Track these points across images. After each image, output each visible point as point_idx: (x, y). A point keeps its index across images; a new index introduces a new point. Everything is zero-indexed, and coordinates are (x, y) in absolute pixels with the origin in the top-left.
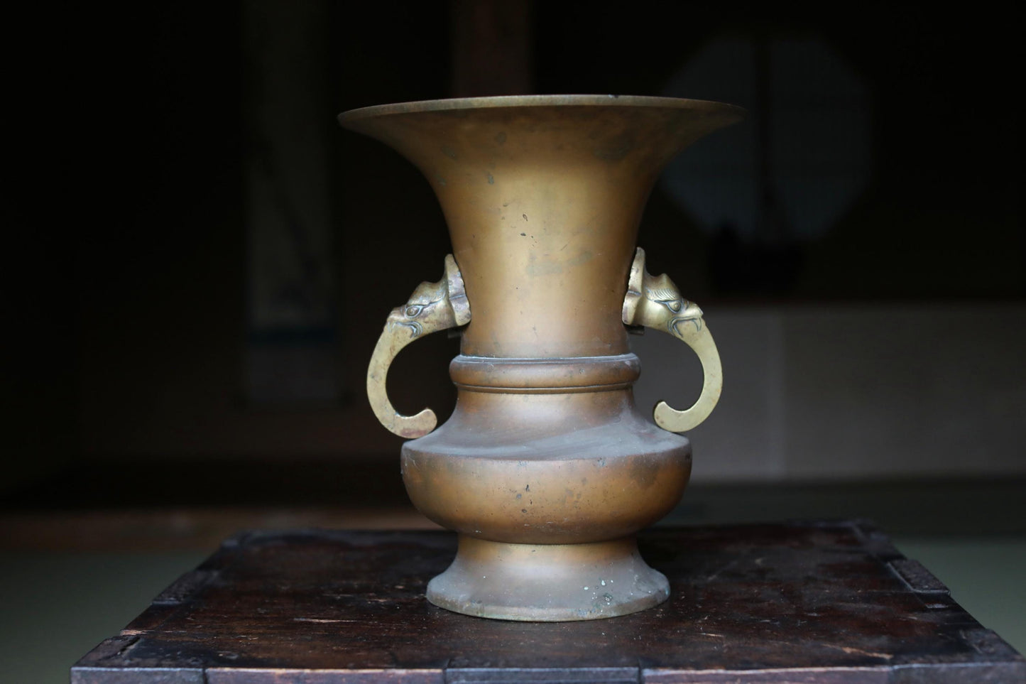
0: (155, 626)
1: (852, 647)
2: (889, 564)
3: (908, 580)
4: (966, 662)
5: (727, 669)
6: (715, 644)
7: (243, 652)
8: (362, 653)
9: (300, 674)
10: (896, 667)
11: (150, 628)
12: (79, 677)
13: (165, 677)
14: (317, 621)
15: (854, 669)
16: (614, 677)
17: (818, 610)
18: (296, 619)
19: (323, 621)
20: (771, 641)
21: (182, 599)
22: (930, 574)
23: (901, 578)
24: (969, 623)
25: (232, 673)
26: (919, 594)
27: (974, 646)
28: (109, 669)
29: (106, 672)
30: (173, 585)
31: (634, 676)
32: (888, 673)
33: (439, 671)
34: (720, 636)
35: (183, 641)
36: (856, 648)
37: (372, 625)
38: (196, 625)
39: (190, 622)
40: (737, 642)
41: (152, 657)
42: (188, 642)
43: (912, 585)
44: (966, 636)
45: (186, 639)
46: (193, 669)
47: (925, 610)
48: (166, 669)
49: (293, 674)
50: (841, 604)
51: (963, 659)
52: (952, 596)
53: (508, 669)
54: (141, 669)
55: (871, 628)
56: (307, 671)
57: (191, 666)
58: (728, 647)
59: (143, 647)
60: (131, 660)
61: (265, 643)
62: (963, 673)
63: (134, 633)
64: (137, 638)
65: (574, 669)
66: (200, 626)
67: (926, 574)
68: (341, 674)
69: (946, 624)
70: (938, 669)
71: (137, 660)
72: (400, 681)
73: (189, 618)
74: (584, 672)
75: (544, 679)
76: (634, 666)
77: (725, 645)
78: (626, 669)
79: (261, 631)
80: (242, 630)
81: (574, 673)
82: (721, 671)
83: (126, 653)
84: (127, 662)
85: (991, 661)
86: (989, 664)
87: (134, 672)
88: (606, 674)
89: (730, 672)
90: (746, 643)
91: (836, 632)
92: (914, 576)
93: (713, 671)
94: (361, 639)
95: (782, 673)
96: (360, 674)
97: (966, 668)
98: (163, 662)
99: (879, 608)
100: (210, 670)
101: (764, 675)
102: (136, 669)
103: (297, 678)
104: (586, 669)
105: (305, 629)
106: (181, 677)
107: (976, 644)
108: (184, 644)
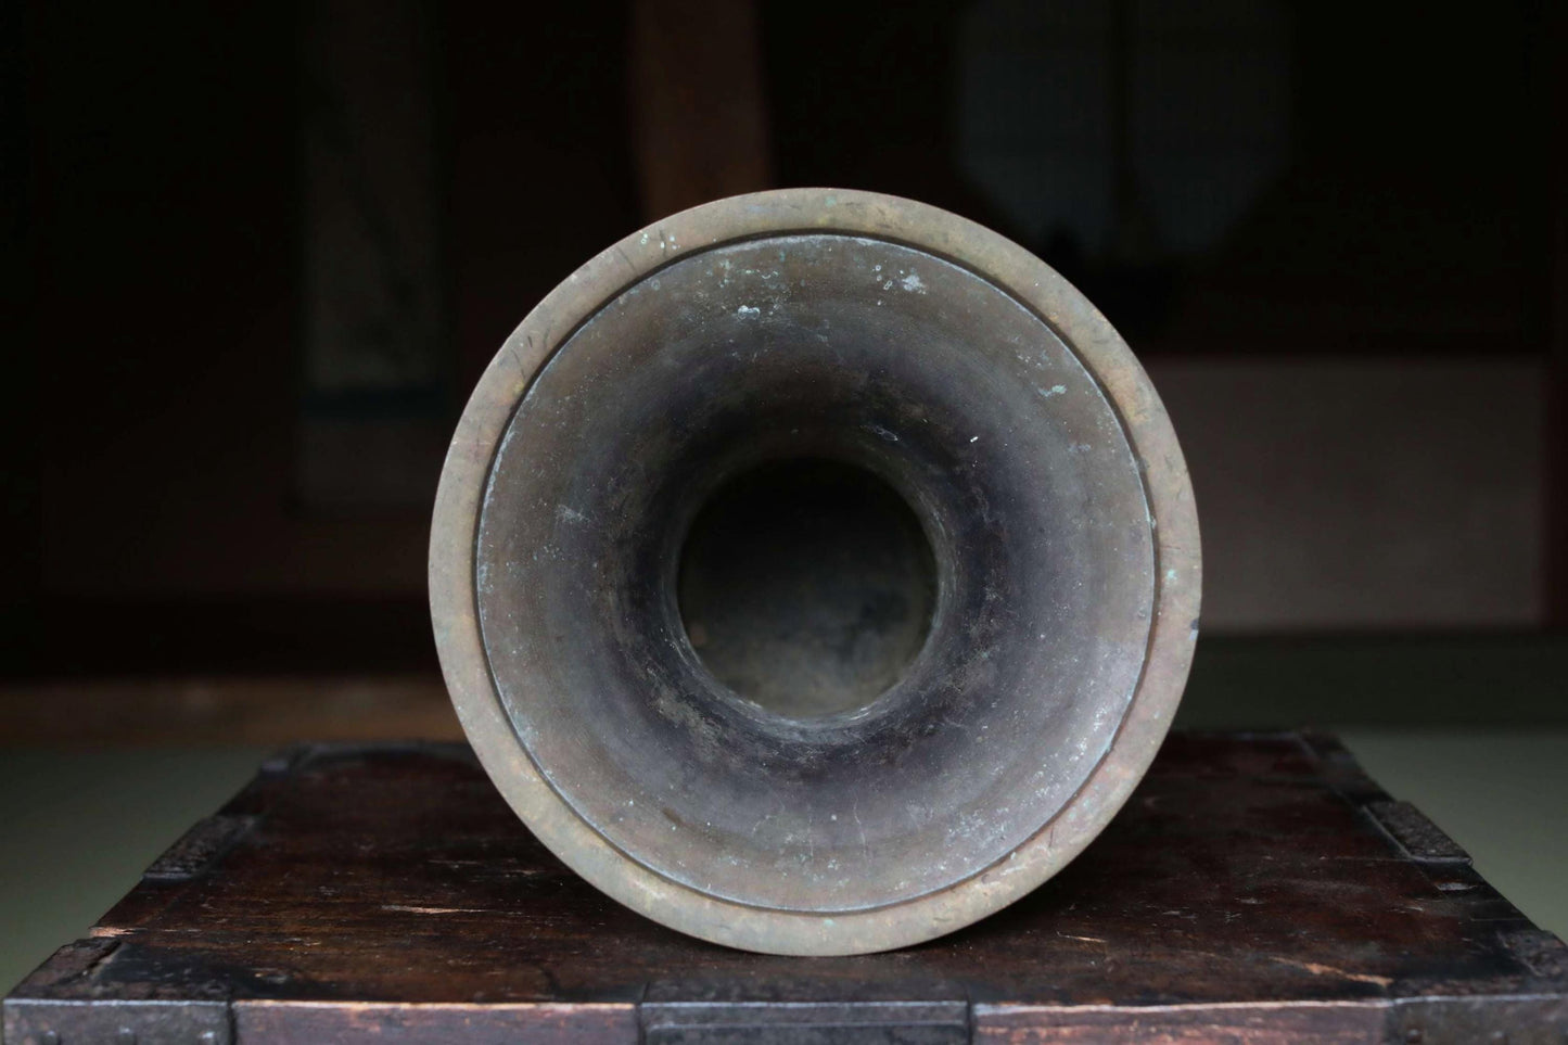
0: (147, 919)
1: (1322, 963)
2: (1365, 809)
3: (1401, 838)
4: (1516, 992)
5: (1117, 1003)
6: (1091, 957)
7: (295, 969)
8: (499, 972)
9: (393, 1010)
10: (1400, 1001)
11: (138, 923)
12: (17, 1016)
13: (164, 1016)
14: (421, 910)
15: (1329, 1004)
16: (925, 1017)
17: (1258, 893)
18: (385, 908)
19: (431, 911)
20: (1185, 952)
21: (194, 870)
22: (1435, 828)
23: (1389, 835)
24: (1514, 921)
25: (278, 1010)
26: (1420, 864)
27: (1524, 961)
28: (67, 1003)
29: (62, 1007)
30: (179, 843)
31: (958, 1017)
32: (1386, 1010)
33: (628, 1006)
34: (1099, 941)
35: (195, 949)
36: (1330, 966)
37: (513, 919)
38: (217, 919)
39: (207, 911)
40: (1128, 952)
41: (143, 979)
42: (202, 950)
43: (1409, 848)
44: (1510, 944)
45: (199, 945)
46: (211, 1003)
47: (1435, 894)
48: (164, 1003)
49: (380, 1012)
50: (1295, 882)
51: (1512, 986)
52: (1475, 867)
53: (745, 1004)
54: (123, 1003)
55: (1352, 928)
56: (405, 1006)
57: (207, 997)
58: (1114, 962)
59: (127, 960)
60: (106, 985)
61: (332, 952)
62: (1510, 1010)
63: (111, 932)
64: (116, 943)
65: (857, 1004)
66: (224, 920)
67: (1429, 827)
68: (462, 1011)
69: (1473, 920)
70: (1468, 1005)
71: (116, 985)
72: (562, 1024)
73: (205, 905)
74: (876, 1008)
75: (807, 1021)
76: (961, 999)
77: (1108, 959)
78: (945, 1003)
79: (326, 929)
80: (294, 928)
81: (859, 1010)
82: (1106, 1008)
83: (98, 970)
84: (99, 989)
85: (1558, 991)
86: (1554, 996)
87: (109, 1007)
88: (911, 1011)
89: (1121, 1009)
90: (1143, 955)
91: (1292, 935)
92: (1411, 830)
93: (1093, 1008)
94: (495, 945)
95: (1208, 1010)
96: (494, 1012)
97: (1515, 1003)
98: (161, 990)
99: (1359, 889)
100: (240, 1004)
101: (1176, 1013)
102: (114, 1003)
103: (387, 1019)
104: (878, 1004)
105: (402, 925)
106: (190, 1016)
107: (1529, 959)
108: (196, 954)
